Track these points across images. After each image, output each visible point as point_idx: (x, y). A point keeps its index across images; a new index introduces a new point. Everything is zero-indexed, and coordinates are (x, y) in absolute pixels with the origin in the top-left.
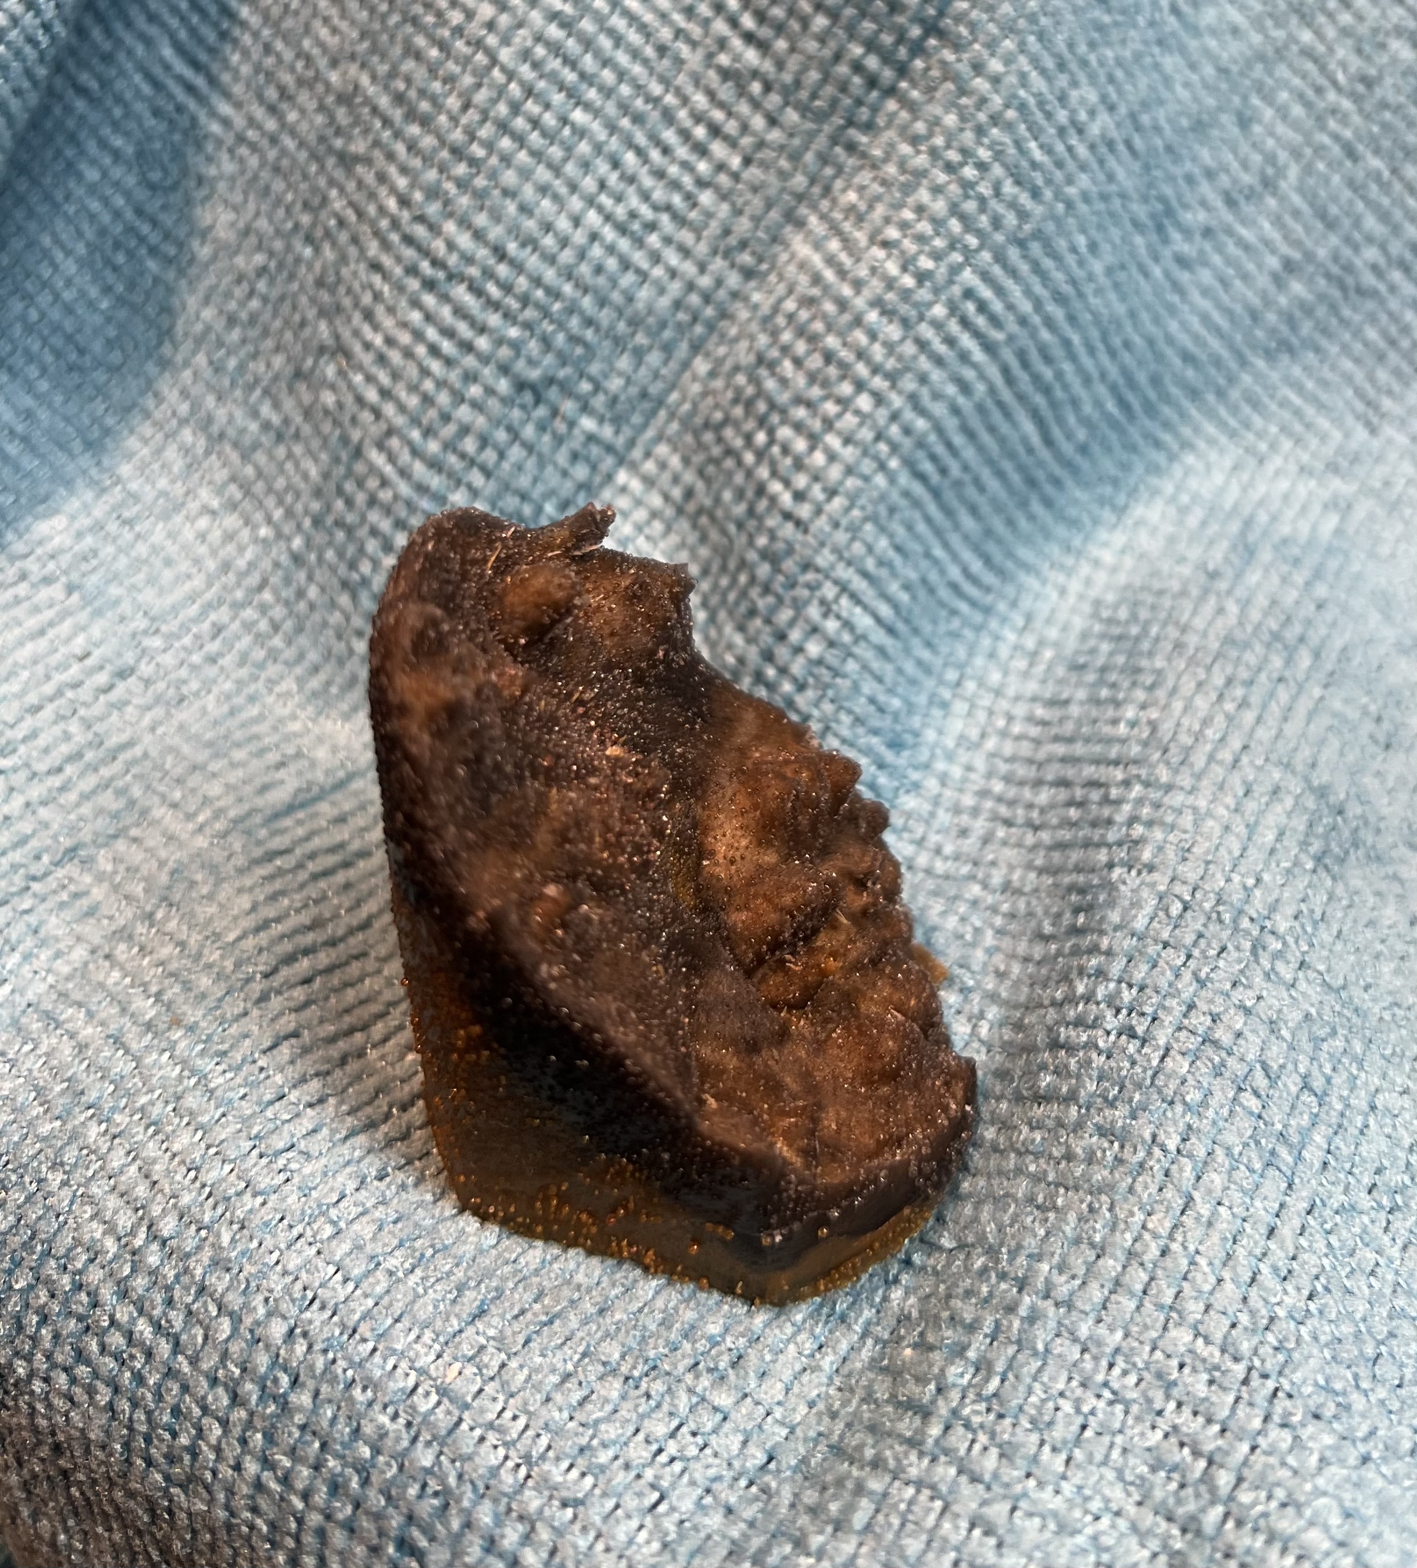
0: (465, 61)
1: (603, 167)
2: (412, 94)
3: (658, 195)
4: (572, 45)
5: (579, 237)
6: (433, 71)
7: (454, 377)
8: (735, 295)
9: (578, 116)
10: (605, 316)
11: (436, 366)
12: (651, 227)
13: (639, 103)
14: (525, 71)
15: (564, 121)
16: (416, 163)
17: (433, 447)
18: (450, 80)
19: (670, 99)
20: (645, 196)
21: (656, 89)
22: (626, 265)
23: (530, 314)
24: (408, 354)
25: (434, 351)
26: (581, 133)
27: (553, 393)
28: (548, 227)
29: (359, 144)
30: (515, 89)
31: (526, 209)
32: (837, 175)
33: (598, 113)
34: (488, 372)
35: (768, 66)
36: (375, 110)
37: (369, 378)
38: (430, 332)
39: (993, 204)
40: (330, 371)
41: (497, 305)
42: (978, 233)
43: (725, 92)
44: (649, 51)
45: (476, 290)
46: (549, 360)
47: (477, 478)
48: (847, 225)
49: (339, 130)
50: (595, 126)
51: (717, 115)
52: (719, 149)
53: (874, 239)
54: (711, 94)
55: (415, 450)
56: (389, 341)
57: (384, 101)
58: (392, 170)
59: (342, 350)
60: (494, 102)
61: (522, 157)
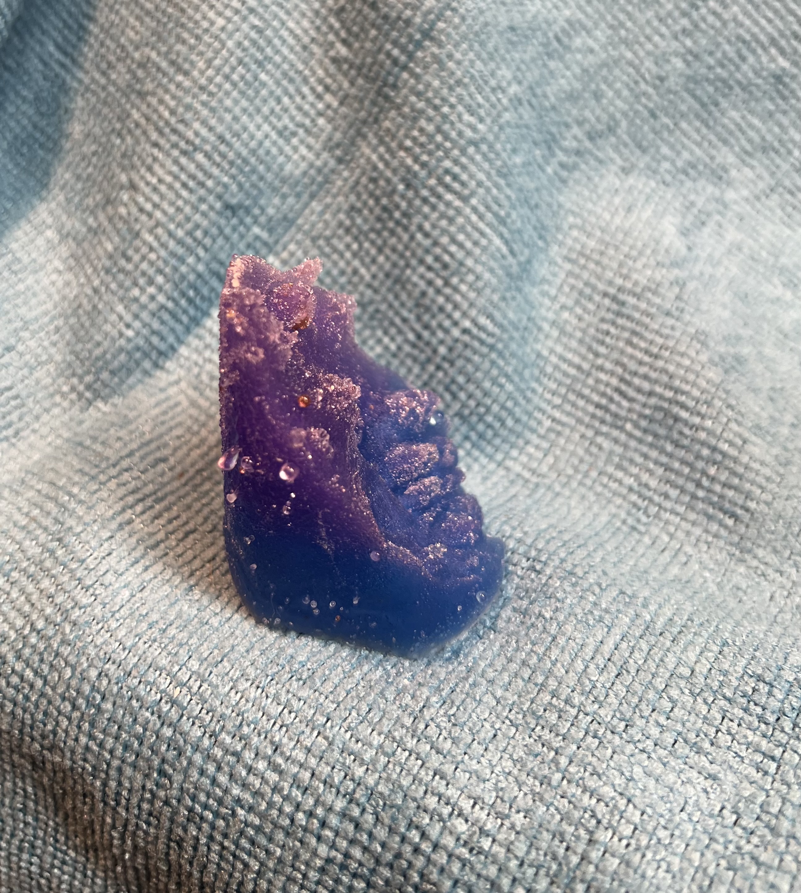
0: (209, 45)
1: (272, 103)
2: (180, 60)
3: (299, 118)
4: (262, 42)
5: (259, 135)
7: (194, 199)
8: (333, 171)
9: (263, 76)
10: (269, 177)
11: (184, 193)
12: (294, 134)
13: (292, 74)
14: (239, 53)
15: (256, 78)
16: (180, 94)
17: (180, 233)
18: (201, 54)
19: (307, 72)
20: (292, 119)
21: (301, 67)
22: (281, 151)
23: (234, 171)
24: (170, 187)
25: (185, 185)
26: (264, 84)
27: (241, 212)
28: (245, 129)
29: (149, 86)
30: (233, 60)
31: (236, 119)
32: (381, 111)
33: (272, 76)
34: (211, 198)
35: (351, 56)
36: (159, 69)
37: (148, 199)
38: (183, 177)
39: (459, 125)
40: (125, 197)
41: (218, 165)
42: (452, 141)
43: (332, 69)
44: (298, 48)
45: (208, 156)
46: (241, 196)
47: (201, 252)
48: (387, 139)
49: (138, 80)
50: (271, 82)
51: (329, 81)
52: (328, 97)
53: (401, 146)
54: (326, 70)
55: (171, 234)
56: (160, 181)
57: (164, 65)
58: (167, 97)
59: (133, 187)
60: (222, 66)
61: (235, 93)
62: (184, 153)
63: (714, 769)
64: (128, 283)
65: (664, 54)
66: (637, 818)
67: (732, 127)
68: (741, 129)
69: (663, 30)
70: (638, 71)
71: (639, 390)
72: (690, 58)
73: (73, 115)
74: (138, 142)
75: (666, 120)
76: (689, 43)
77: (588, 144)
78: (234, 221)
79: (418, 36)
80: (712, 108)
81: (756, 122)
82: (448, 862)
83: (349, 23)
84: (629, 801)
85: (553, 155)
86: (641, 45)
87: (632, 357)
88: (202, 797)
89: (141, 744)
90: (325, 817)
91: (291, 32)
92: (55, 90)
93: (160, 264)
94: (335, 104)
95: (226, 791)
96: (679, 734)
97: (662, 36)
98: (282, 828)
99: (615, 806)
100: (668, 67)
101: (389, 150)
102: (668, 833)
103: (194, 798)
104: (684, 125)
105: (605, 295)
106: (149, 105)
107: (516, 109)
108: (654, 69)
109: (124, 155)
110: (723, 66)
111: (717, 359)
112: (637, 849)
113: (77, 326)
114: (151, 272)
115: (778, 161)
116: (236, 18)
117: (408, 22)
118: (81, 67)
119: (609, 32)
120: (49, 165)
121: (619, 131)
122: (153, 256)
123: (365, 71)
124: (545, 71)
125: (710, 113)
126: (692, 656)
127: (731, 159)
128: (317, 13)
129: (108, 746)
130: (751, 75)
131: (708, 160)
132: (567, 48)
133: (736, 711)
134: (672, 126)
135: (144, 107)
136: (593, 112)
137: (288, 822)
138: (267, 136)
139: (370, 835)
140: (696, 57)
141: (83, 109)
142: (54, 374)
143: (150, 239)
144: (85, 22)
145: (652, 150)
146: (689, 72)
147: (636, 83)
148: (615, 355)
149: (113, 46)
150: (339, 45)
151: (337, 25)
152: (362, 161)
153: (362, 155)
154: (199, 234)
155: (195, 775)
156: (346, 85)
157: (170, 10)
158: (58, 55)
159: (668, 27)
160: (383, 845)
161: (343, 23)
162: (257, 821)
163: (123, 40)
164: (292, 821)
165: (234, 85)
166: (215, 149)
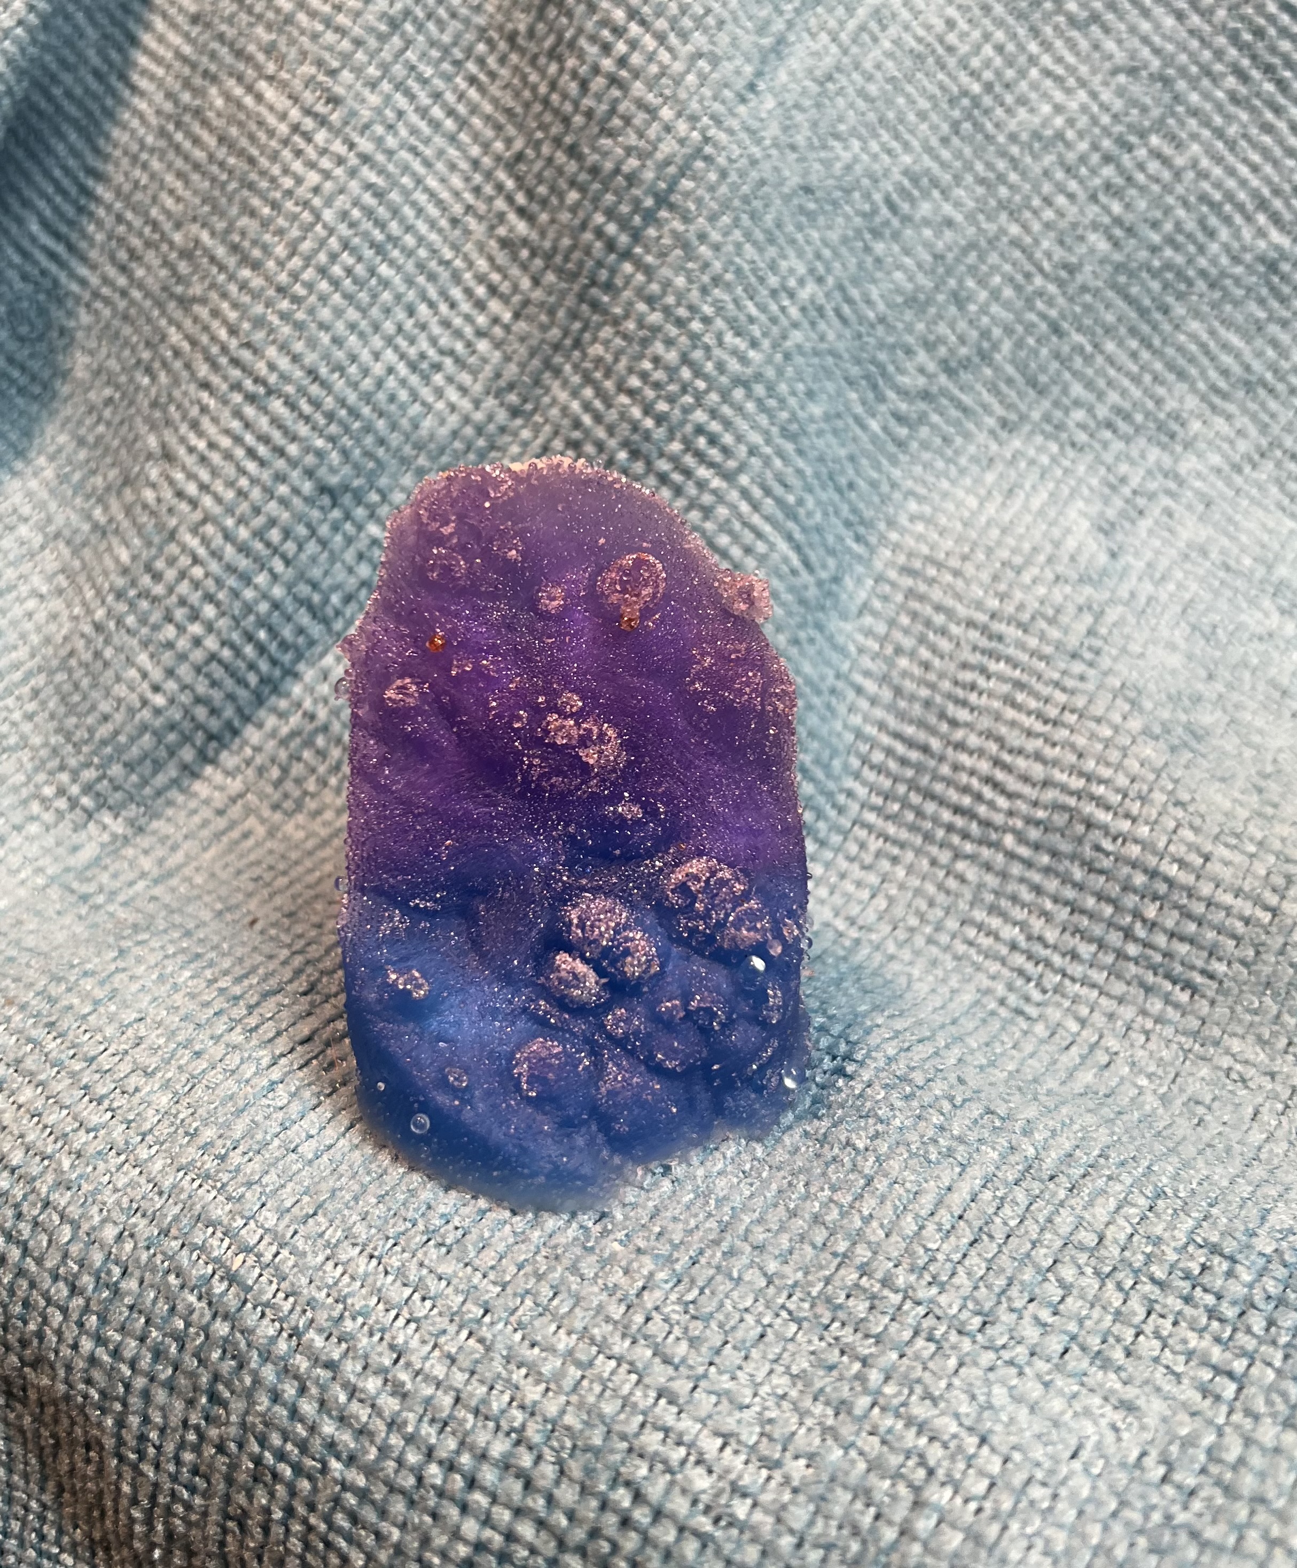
0: (294, 217)
1: (401, 315)
2: (246, 244)
3: (445, 341)
4: (382, 212)
5: (378, 369)
6: (265, 224)
7: (266, 476)
8: (503, 430)
9: (384, 270)
10: (395, 439)
11: (251, 466)
12: (437, 367)
13: (433, 264)
14: (343, 230)
15: (372, 272)
16: (246, 299)
17: (243, 533)
18: (280, 232)
19: (458, 263)
20: (434, 341)
21: (448, 254)
22: (415, 396)
23: (333, 429)
24: (228, 456)
25: (251, 453)
26: (386, 283)
27: (347, 499)
28: (354, 358)
29: (197, 289)
30: (333, 242)
31: (337, 341)
32: (584, 329)
33: (399, 269)
34: (295, 475)
35: (534, 236)
36: (213, 259)
37: (191, 476)
38: (249, 439)
39: (717, 352)
40: (154, 473)
41: (307, 419)
42: (706, 377)
43: (502, 258)
44: (444, 223)
45: (291, 405)
46: (347, 470)
47: (278, 565)
48: (598, 375)
49: (180, 279)
50: (397, 280)
51: (495, 277)
52: (494, 305)
53: (621, 388)
54: (491, 259)
55: (227, 536)
56: (212, 445)
57: (220, 252)
58: (225, 305)
59: (168, 456)
60: (316, 251)
61: (337, 298)
62: (251, 398)
63: (1130, 1393)
64: (156, 616)
65: (1074, 226)
66: (995, 1467)
67: (1193, 348)
68: (1207, 352)
69: (1073, 185)
70: (1030, 257)
71: (1026, 779)
72: (1118, 232)
74: (176, 382)
75: (1078, 338)
76: (1117, 208)
77: (943, 379)
78: (336, 514)
79: (649, 202)
80: (1158, 316)
81: (1235, 340)
82: (678, 1540)
83: (530, 180)
84: (983, 1441)
85: (881, 399)
86: (1035, 212)
87: (1013, 724)
88: (276, 1440)
89: (181, 1348)
90: (476, 1469)
91: (432, 194)
92: (42, 297)
93: (210, 584)
94: (507, 316)
95: (313, 1429)
96: (1073, 1338)
97: (1071, 197)
98: (403, 1492)
99: (960, 1449)
100: (1082, 249)
101: (600, 392)
102: (1047, 1492)
103: (263, 1441)
104: (1110, 346)
105: (971, 624)
106: (196, 320)
107: (813, 324)
108: (1059, 253)
109: (154, 404)
110: (1177, 248)
111: (1157, 730)
112: (995, 1517)
113: (67, 687)
114: (195, 598)
115: (1273, 405)
116: (339, 172)
117: (632, 179)
118: (84, 259)
119: (980, 190)
120: (34, 420)
121: (998, 357)
122: (198, 572)
123: (558, 259)
124: (869, 260)
125: (1155, 327)
126: (1101, 1213)
127: (1192, 402)
128: (476, 164)
129: (128, 1354)
130: (1224, 260)
131: (1150, 405)
132: (906, 219)
133: (1170, 1300)
134: (1089, 349)
135: (188, 323)
136: (952, 326)
137: (411, 1481)
138: (390, 370)
139: (550, 1500)
140: (1130, 231)
141: (89, 329)
142: (29, 766)
143: (193, 542)
144: (90, 183)
145: (1056, 390)
146: (1118, 257)
147: (1028, 276)
148: (985, 723)
149: (137, 222)
150: (512, 217)
151: (510, 184)
152: (554, 412)
153: (554, 401)
154: (275, 535)
155: (263, 1402)
156: (526, 283)
157: (232, 161)
158: (46, 239)
159: (1081, 182)
160: (571, 1516)
161: (519, 179)
162: (361, 1481)
163: (154, 212)
164: (420, 1479)
165: (336, 283)
166: (302, 391)
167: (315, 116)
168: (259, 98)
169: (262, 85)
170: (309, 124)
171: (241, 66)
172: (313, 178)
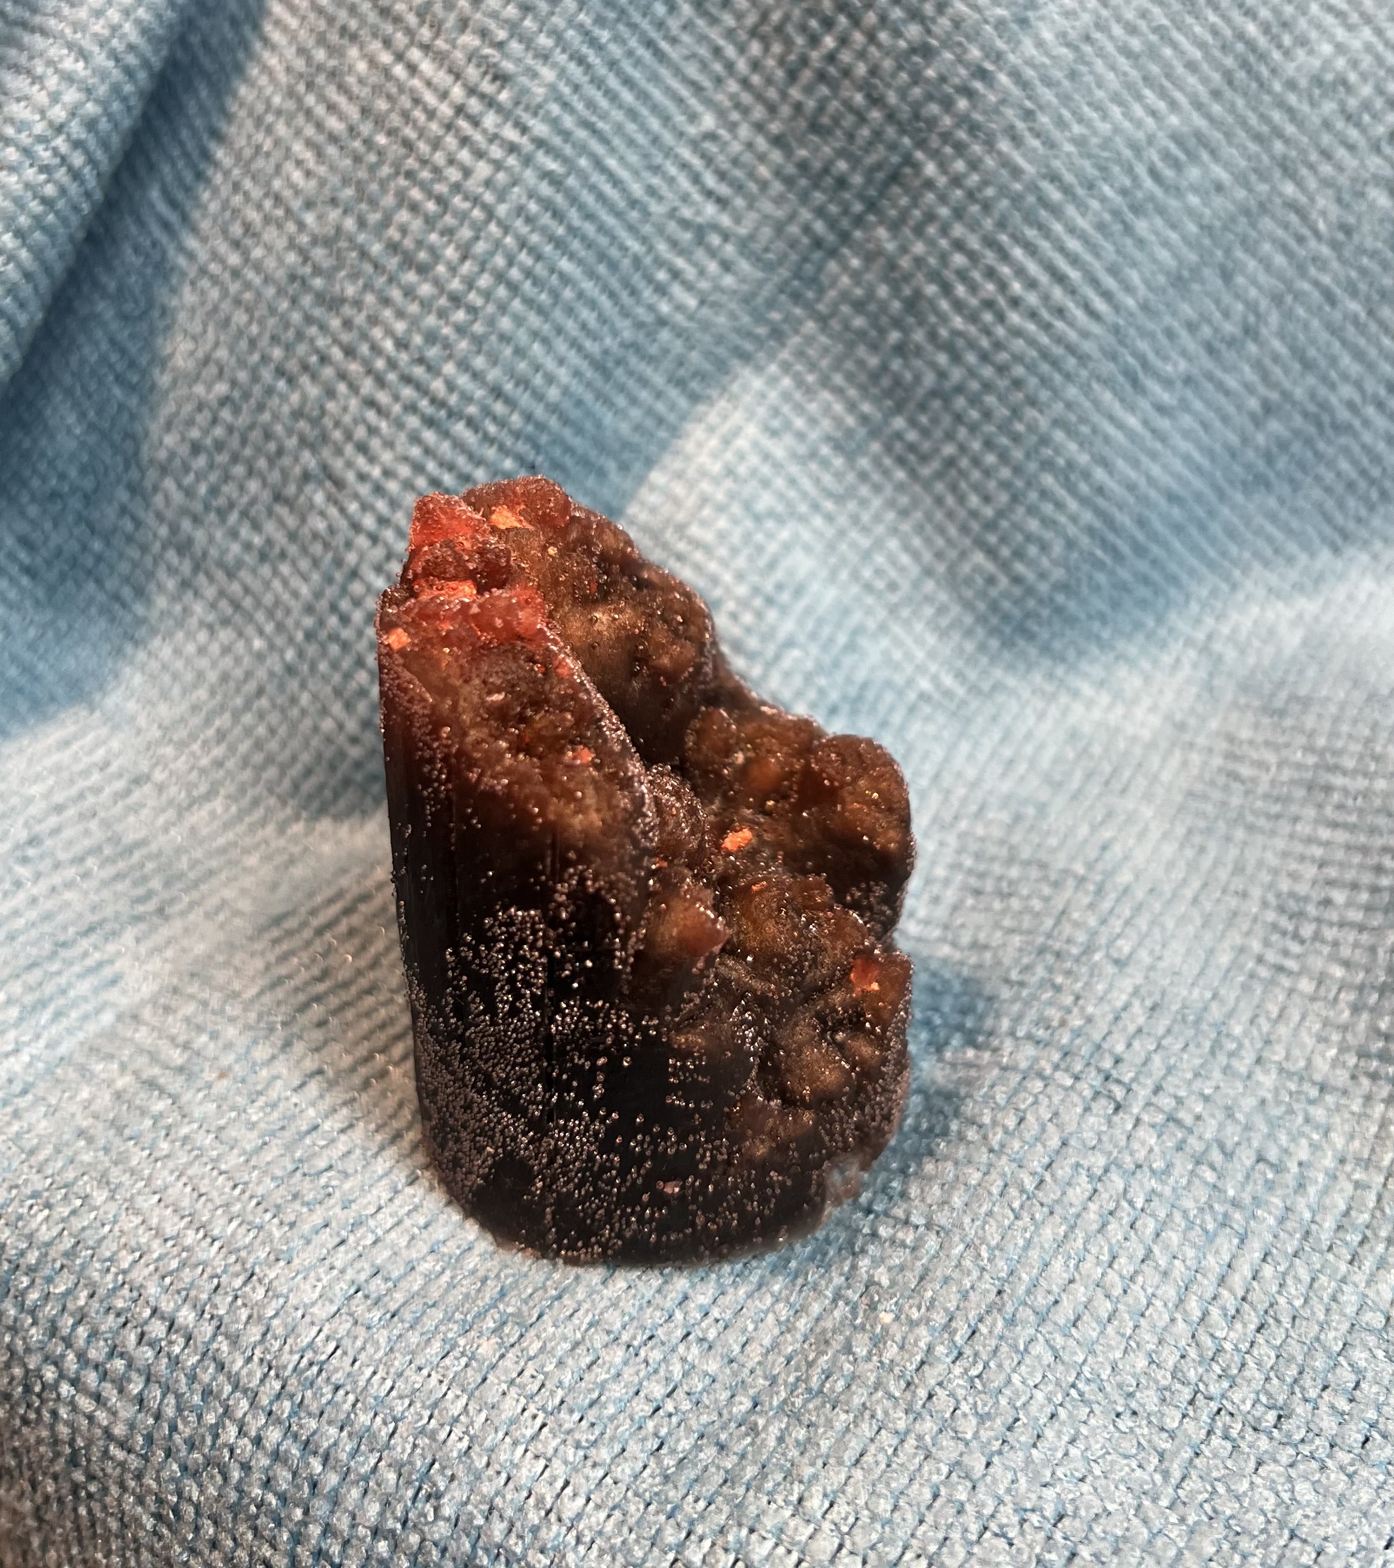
0: (463, 216)
9: (564, 265)
14: (520, 225)
15: (553, 270)
16: (414, 309)
18: (448, 232)
60: (492, 254)
61: (517, 304)
62: (430, 422)
73: (174, 321)
108: (1336, 212)
116: (512, 161)
141: (193, 310)
165: (514, 288)
166: (487, 412)
167: (482, 96)
168: (413, 69)
169: (415, 54)
170: (474, 105)
171: (388, 28)
172: (483, 169)
